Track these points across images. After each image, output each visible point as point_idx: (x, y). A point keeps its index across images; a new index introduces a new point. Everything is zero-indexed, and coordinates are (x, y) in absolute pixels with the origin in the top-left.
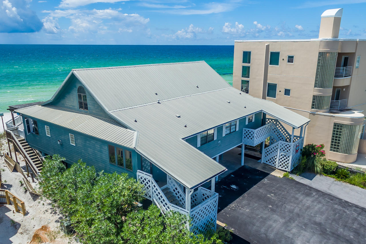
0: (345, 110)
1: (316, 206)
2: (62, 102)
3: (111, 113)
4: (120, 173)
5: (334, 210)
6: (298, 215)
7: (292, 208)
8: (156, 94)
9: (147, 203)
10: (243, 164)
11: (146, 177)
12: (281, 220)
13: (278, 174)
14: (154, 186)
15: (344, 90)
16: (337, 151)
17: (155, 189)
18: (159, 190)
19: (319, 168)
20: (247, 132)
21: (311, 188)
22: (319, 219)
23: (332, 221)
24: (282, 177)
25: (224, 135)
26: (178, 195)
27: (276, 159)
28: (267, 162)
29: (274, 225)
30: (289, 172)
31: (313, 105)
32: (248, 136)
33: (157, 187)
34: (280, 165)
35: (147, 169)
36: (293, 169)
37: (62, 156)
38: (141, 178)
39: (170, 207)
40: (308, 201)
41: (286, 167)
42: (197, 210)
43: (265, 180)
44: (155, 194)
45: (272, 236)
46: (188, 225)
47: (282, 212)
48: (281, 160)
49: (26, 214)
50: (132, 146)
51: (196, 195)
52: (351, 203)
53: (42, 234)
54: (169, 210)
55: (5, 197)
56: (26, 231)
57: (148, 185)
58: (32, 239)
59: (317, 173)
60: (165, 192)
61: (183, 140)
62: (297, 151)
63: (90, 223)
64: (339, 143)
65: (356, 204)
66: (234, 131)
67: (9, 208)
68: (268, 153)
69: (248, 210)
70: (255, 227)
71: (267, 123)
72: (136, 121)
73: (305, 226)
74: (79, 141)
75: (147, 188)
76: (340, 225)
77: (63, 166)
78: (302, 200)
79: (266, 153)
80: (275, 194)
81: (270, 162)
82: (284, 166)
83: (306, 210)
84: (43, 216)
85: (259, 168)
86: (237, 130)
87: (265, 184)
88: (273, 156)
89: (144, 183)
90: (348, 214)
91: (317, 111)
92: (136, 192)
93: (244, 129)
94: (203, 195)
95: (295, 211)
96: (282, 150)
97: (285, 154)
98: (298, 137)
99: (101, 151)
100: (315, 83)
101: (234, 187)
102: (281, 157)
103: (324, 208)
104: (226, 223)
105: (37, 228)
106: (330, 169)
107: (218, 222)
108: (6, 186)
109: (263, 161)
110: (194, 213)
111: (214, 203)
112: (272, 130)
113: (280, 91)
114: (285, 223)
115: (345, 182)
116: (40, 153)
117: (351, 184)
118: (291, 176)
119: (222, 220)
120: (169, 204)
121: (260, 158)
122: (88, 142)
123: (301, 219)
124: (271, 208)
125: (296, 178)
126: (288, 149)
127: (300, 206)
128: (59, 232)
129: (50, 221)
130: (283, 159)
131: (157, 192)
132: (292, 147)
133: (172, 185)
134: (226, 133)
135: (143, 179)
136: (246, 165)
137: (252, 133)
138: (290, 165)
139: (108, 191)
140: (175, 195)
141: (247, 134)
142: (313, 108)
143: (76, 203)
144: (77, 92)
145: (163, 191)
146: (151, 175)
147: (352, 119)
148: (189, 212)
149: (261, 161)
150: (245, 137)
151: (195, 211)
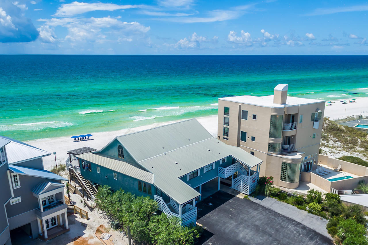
0: (291, 152)
1: (258, 216)
2: (107, 152)
3: (139, 163)
4: (145, 196)
5: (269, 218)
6: (246, 221)
7: (244, 217)
8: (163, 148)
9: (159, 212)
10: (219, 189)
11: (159, 198)
12: (234, 223)
13: (241, 196)
14: (163, 203)
15: (293, 137)
16: (285, 181)
17: (163, 205)
18: (166, 205)
19: (268, 192)
20: (220, 169)
21: (259, 205)
22: (257, 223)
23: (265, 225)
24: (242, 198)
25: (204, 172)
26: (176, 208)
27: (240, 186)
28: (235, 188)
29: (230, 226)
30: (248, 195)
31: (269, 149)
32: (221, 172)
33: (165, 204)
34: (243, 191)
35: (159, 194)
36: (251, 193)
37: (109, 185)
38: (156, 199)
39: (171, 214)
40: (255, 213)
41: (246, 191)
42: (185, 216)
43: (231, 201)
44: (164, 207)
45: (227, 231)
46: (180, 223)
47: (237, 219)
48: (243, 187)
49: (88, 219)
50: (152, 183)
51: (185, 208)
52: (281, 215)
53: (101, 229)
54: (171, 216)
55: (74, 209)
56: (91, 228)
57: (160, 203)
58: (96, 232)
59: (267, 196)
60: (169, 206)
61: (178, 179)
62: (254, 181)
63: (132, 221)
64: (285, 175)
65: (284, 215)
66: (212, 170)
67: (76, 216)
68: (235, 182)
69: (216, 218)
70: (219, 227)
71: (236, 162)
72: (153, 168)
73: (248, 227)
74: (119, 177)
75: (160, 204)
76: (269, 226)
77: (110, 191)
78: (251, 213)
79: (234, 182)
80: (235, 209)
81: (237, 188)
82: (245, 191)
83: (251, 218)
84: (100, 220)
85: (229, 192)
86: (214, 168)
87: (230, 203)
88: (238, 185)
89: (158, 202)
90: (277, 221)
91: (272, 153)
92: (154, 207)
93: (219, 167)
94: (189, 208)
95: (245, 218)
96: (244, 181)
97: (245, 183)
98: (256, 172)
99: (133, 184)
100: (270, 135)
101: (210, 204)
102: (243, 185)
103: (263, 217)
104: (202, 224)
105: (98, 226)
106: (275, 193)
107: (197, 223)
108: (72, 203)
109: (233, 187)
110: (183, 217)
111: (194, 212)
112: (238, 167)
113: (249, 138)
114: (237, 225)
115: (283, 202)
116: (91, 183)
117: (286, 203)
118: (249, 198)
119: (201, 223)
120: (171, 213)
121: (230, 185)
122: (125, 178)
123: (247, 223)
124: (230, 217)
125: (252, 199)
126: (247, 180)
127: (249, 216)
128: (110, 228)
129: (104, 223)
130: (244, 186)
131: (165, 207)
132: (249, 179)
133: (172, 203)
134: (206, 171)
135: (157, 199)
136: (221, 190)
137: (223, 170)
138: (248, 190)
139: (140, 205)
140: (174, 208)
141: (220, 171)
142: (269, 151)
143: (122, 212)
144: (117, 148)
145: (168, 206)
146: (162, 198)
147: (293, 160)
148: (181, 216)
149: (231, 187)
150: (219, 173)
151: (184, 216)
